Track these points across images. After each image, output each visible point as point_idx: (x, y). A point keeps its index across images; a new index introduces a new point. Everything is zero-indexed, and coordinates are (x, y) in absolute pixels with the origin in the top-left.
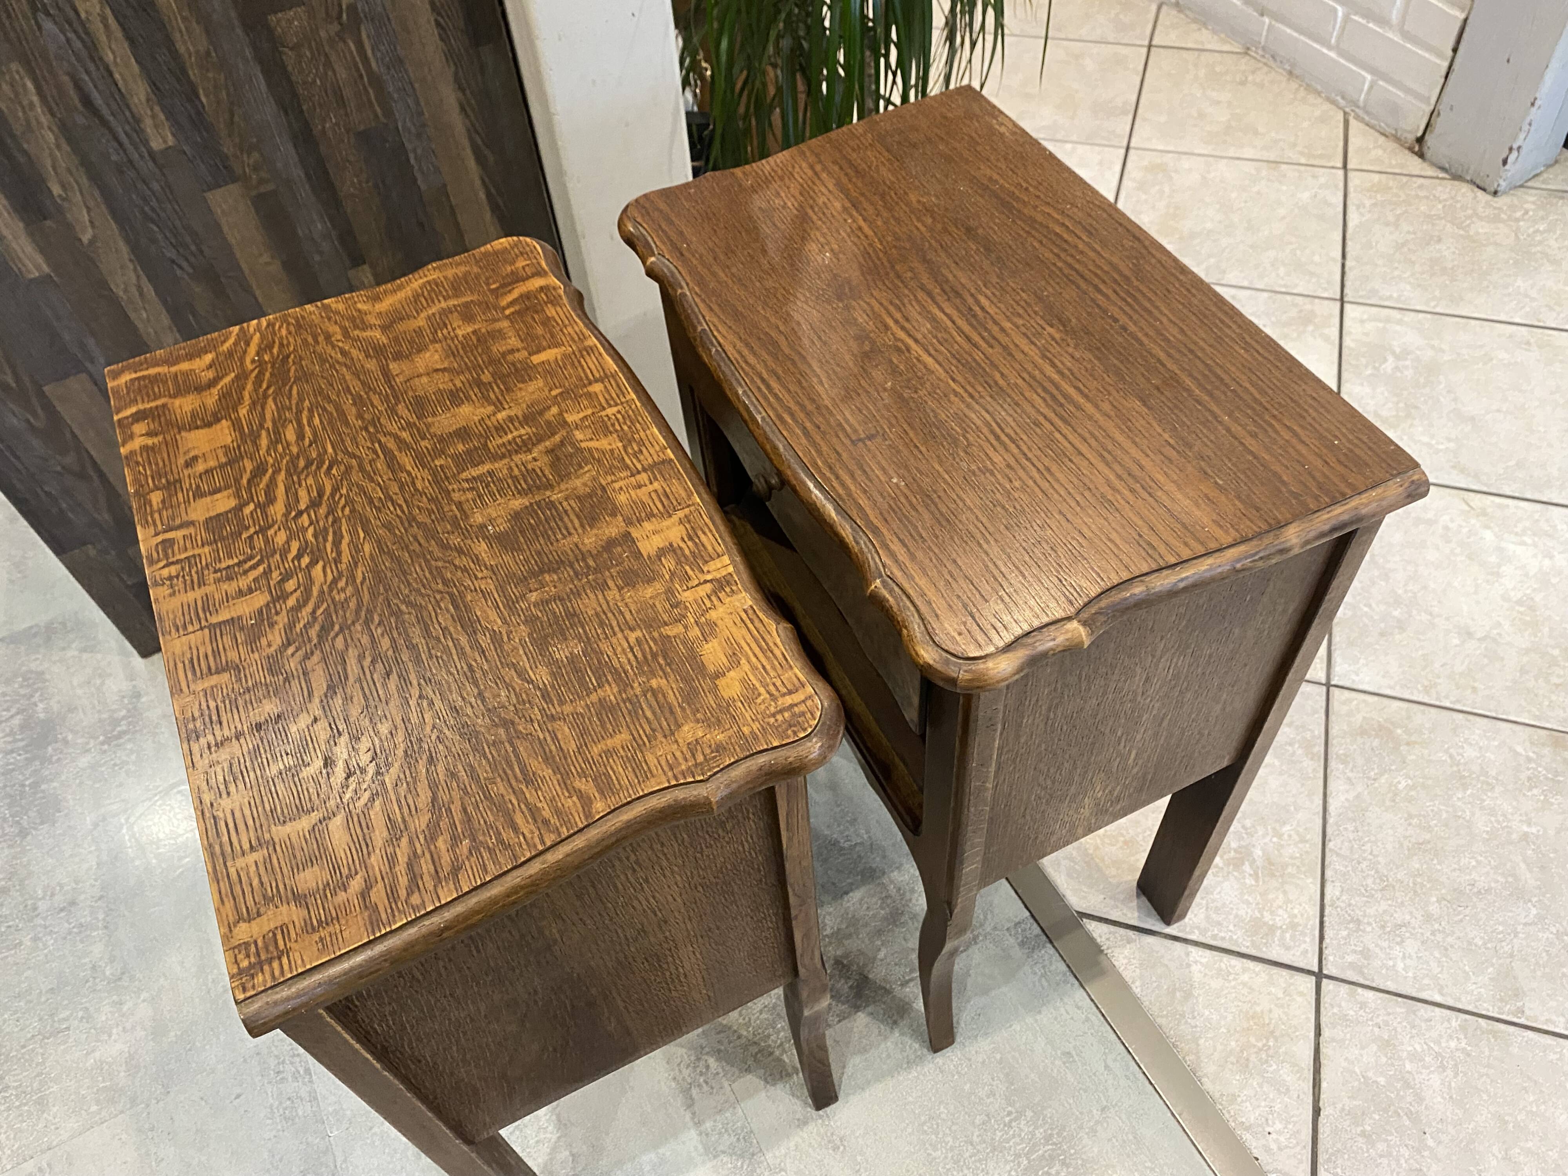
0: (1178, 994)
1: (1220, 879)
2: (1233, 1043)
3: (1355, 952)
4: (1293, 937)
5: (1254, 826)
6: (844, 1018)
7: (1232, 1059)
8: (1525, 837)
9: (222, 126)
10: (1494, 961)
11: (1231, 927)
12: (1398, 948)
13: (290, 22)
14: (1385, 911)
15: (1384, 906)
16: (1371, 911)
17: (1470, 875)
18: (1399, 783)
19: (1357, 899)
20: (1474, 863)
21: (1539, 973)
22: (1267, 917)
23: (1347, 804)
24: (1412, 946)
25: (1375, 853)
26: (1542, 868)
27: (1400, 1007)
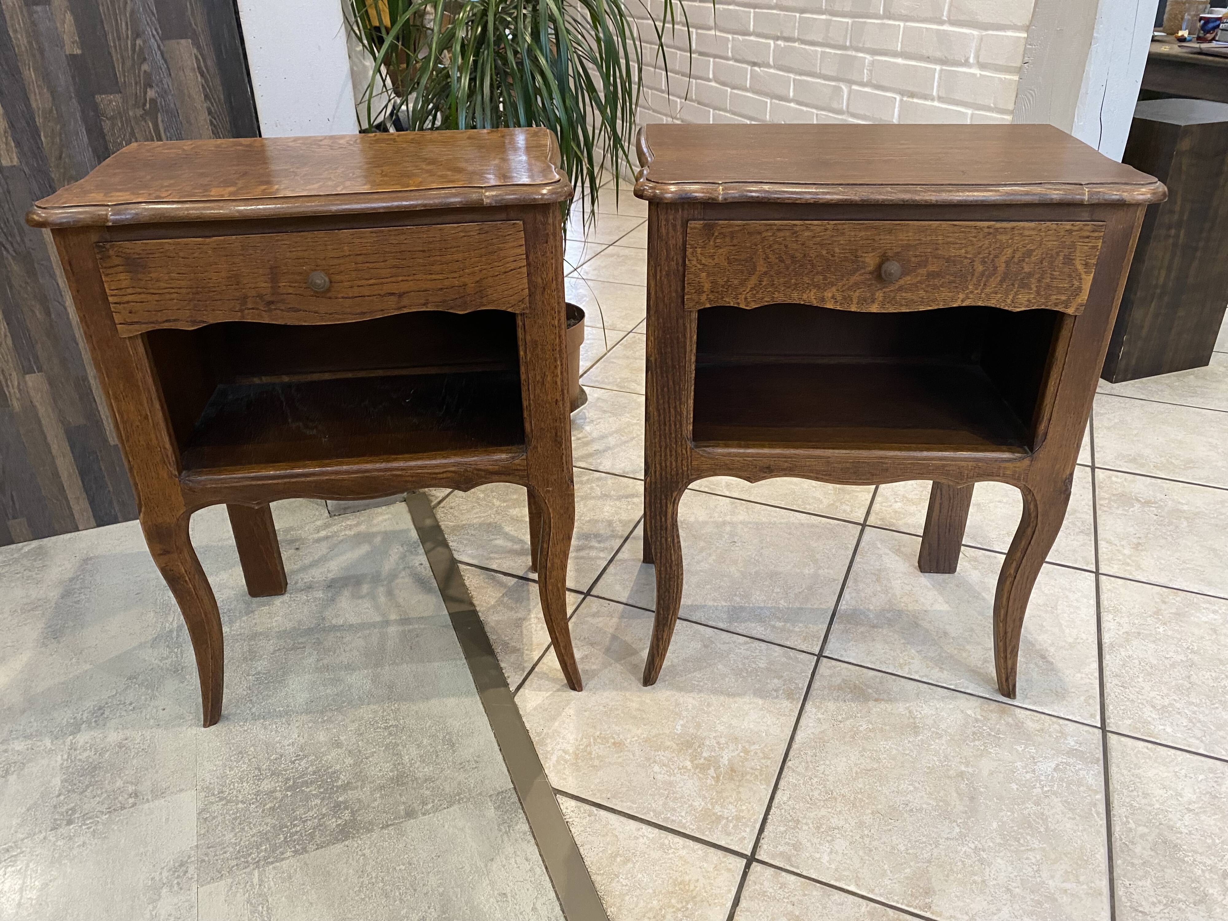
0: (618, 860)
1: (686, 777)
2: (655, 902)
3: (788, 844)
4: (735, 827)
5: (727, 743)
6: (322, 847)
7: (651, 915)
8: (961, 774)
9: (53, 160)
10: (912, 864)
11: (683, 814)
12: (827, 844)
13: (111, 101)
14: (823, 816)
15: (823, 812)
16: (812, 815)
17: (906, 796)
18: (861, 726)
19: (802, 804)
20: (911, 788)
21: (952, 878)
22: (717, 809)
23: (812, 736)
24: (841, 844)
25: (827, 773)
26: (972, 799)
27: (817, 891)
